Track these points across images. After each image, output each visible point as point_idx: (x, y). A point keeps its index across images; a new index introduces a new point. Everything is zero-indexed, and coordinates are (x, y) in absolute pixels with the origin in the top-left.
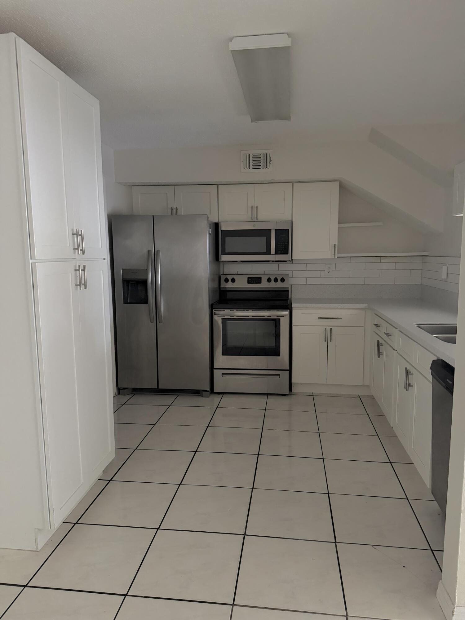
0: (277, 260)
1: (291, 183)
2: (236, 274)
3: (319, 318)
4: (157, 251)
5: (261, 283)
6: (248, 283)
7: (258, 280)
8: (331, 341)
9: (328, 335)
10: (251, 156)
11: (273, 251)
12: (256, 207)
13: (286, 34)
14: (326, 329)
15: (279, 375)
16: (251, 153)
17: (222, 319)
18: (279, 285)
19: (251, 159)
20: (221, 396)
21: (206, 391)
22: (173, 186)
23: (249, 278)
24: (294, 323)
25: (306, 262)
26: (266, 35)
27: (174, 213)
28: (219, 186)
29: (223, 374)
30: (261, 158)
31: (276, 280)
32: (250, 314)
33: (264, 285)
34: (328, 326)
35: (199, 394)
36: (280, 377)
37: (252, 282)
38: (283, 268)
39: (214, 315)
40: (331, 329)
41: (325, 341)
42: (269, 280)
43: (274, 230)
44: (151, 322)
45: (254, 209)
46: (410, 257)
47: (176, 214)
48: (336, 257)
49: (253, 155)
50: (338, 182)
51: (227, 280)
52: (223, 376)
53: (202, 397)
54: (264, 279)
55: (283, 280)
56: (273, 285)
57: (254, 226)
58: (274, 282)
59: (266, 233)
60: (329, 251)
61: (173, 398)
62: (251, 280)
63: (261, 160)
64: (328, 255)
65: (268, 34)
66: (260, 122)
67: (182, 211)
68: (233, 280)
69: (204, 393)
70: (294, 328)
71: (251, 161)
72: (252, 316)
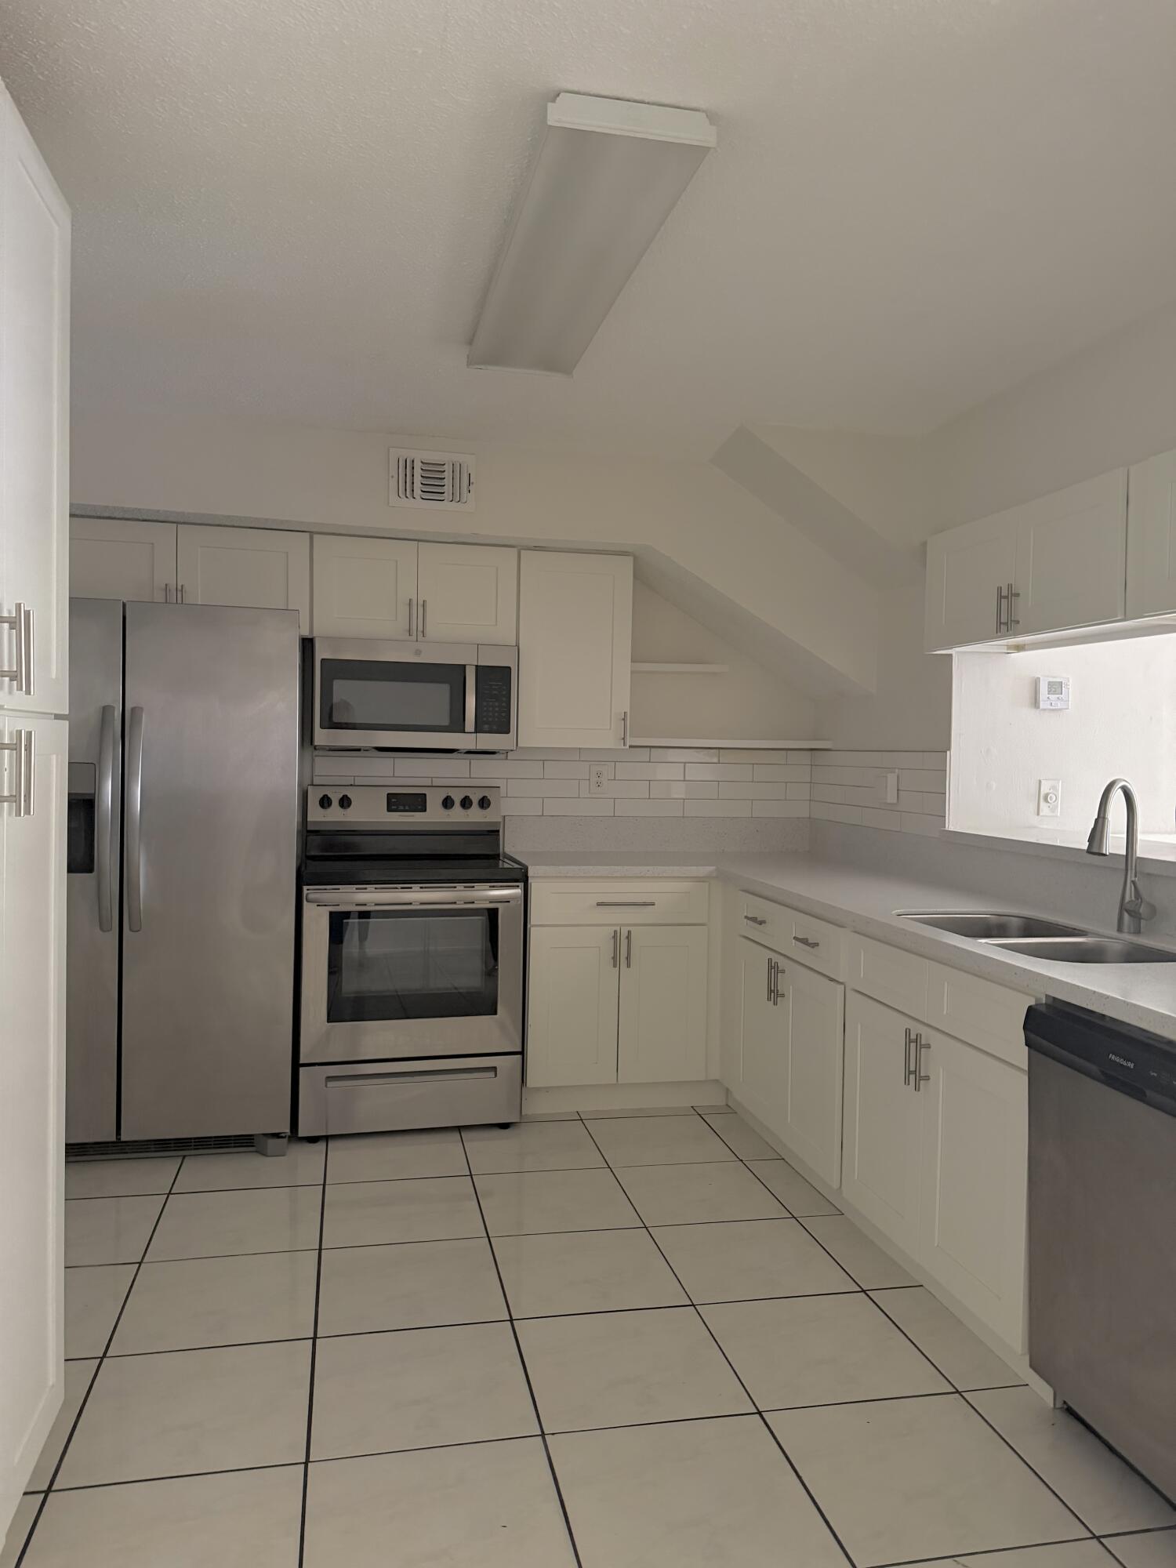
0: (481, 747)
1: (515, 550)
2: (351, 785)
3: (599, 904)
4: (133, 709)
5: (425, 811)
6: (389, 810)
7: (417, 802)
8: (629, 965)
9: (621, 950)
10: (418, 466)
11: (470, 723)
12: (421, 602)
13: (704, 115)
14: (615, 932)
15: (494, 1069)
16: (419, 456)
17: (331, 913)
18: (475, 817)
19: (418, 472)
20: (321, 1146)
21: (277, 1136)
22: (175, 525)
23: (390, 796)
24: (534, 919)
25: (547, 756)
26: (648, 103)
27: (174, 597)
28: (316, 537)
29: (329, 1078)
30: (445, 473)
31: (466, 803)
32: (417, 896)
33: (434, 816)
34: (621, 925)
35: (253, 1146)
36: (496, 1076)
37: (401, 808)
38: (483, 771)
39: (305, 902)
40: (629, 932)
41: (615, 966)
42: (447, 803)
43: (474, 667)
44: (102, 929)
45: (417, 610)
46: (784, 752)
47: (179, 601)
48: (628, 747)
49: (422, 462)
50: (631, 559)
51: (325, 802)
52: (330, 1084)
53: (265, 1154)
54: (434, 801)
55: (484, 803)
56: (458, 817)
57: (418, 652)
58: (461, 809)
59: (453, 675)
60: (610, 729)
61: (171, 1166)
62: (396, 802)
63: (444, 478)
64: (608, 740)
65: (653, 104)
66: (489, 367)
67: (197, 595)
68: (345, 802)
69: (271, 1142)
70: (534, 933)
71: (418, 479)
72: (422, 904)
